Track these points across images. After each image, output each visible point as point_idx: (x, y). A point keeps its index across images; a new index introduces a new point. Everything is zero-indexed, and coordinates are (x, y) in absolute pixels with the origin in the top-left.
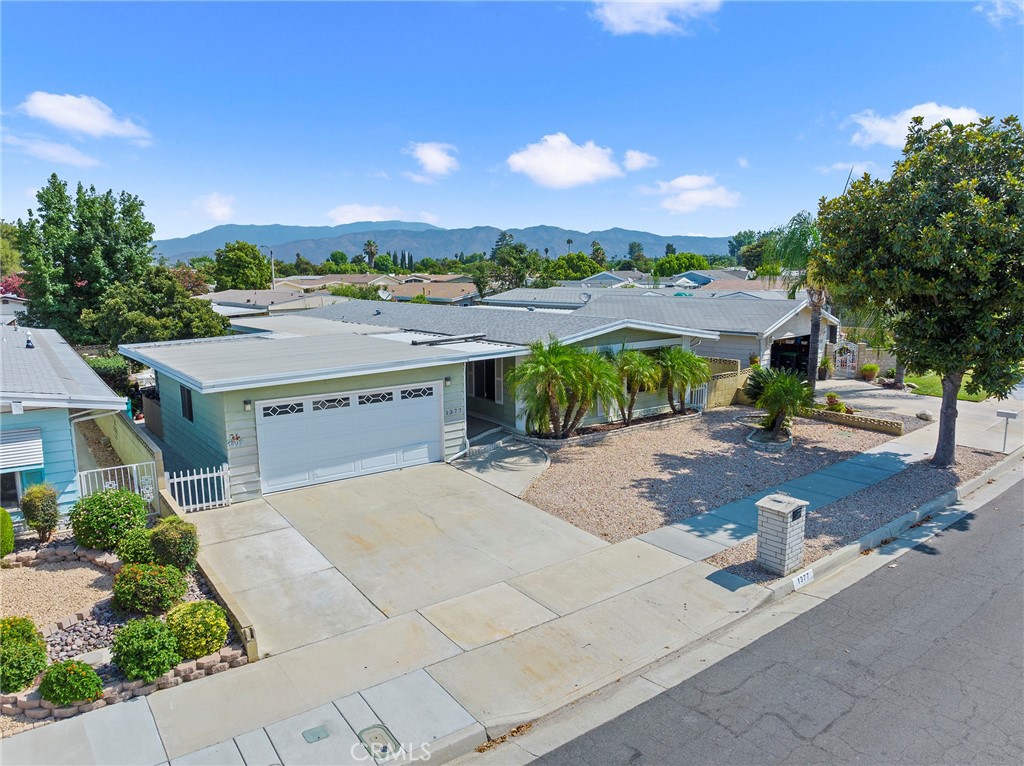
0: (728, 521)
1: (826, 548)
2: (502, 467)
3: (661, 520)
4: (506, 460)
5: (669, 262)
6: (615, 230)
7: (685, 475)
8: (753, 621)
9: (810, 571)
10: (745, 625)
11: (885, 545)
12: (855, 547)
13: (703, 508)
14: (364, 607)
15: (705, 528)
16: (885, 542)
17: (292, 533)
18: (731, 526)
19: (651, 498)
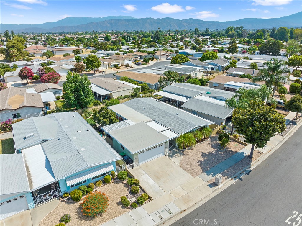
0: (212, 172)
1: (226, 179)
2: (175, 157)
3: (202, 172)
4: (176, 155)
5: (206, 55)
6: (190, 19)
7: (206, 159)
8: (213, 194)
9: (222, 185)
10: (212, 194)
11: (235, 178)
12: (230, 179)
13: (208, 169)
14: (162, 191)
15: (208, 174)
16: (235, 177)
17: (146, 175)
18: (212, 173)
19: (200, 166)
